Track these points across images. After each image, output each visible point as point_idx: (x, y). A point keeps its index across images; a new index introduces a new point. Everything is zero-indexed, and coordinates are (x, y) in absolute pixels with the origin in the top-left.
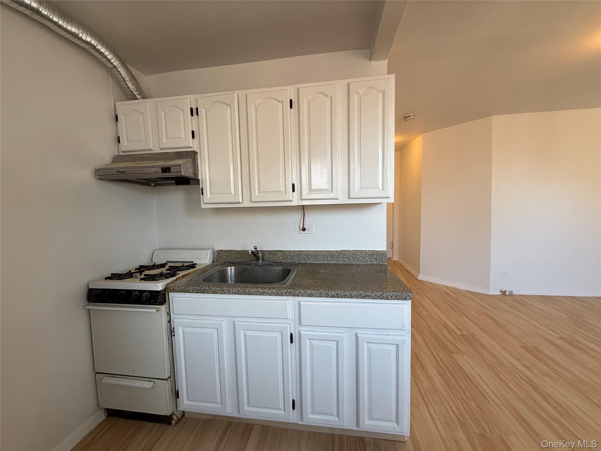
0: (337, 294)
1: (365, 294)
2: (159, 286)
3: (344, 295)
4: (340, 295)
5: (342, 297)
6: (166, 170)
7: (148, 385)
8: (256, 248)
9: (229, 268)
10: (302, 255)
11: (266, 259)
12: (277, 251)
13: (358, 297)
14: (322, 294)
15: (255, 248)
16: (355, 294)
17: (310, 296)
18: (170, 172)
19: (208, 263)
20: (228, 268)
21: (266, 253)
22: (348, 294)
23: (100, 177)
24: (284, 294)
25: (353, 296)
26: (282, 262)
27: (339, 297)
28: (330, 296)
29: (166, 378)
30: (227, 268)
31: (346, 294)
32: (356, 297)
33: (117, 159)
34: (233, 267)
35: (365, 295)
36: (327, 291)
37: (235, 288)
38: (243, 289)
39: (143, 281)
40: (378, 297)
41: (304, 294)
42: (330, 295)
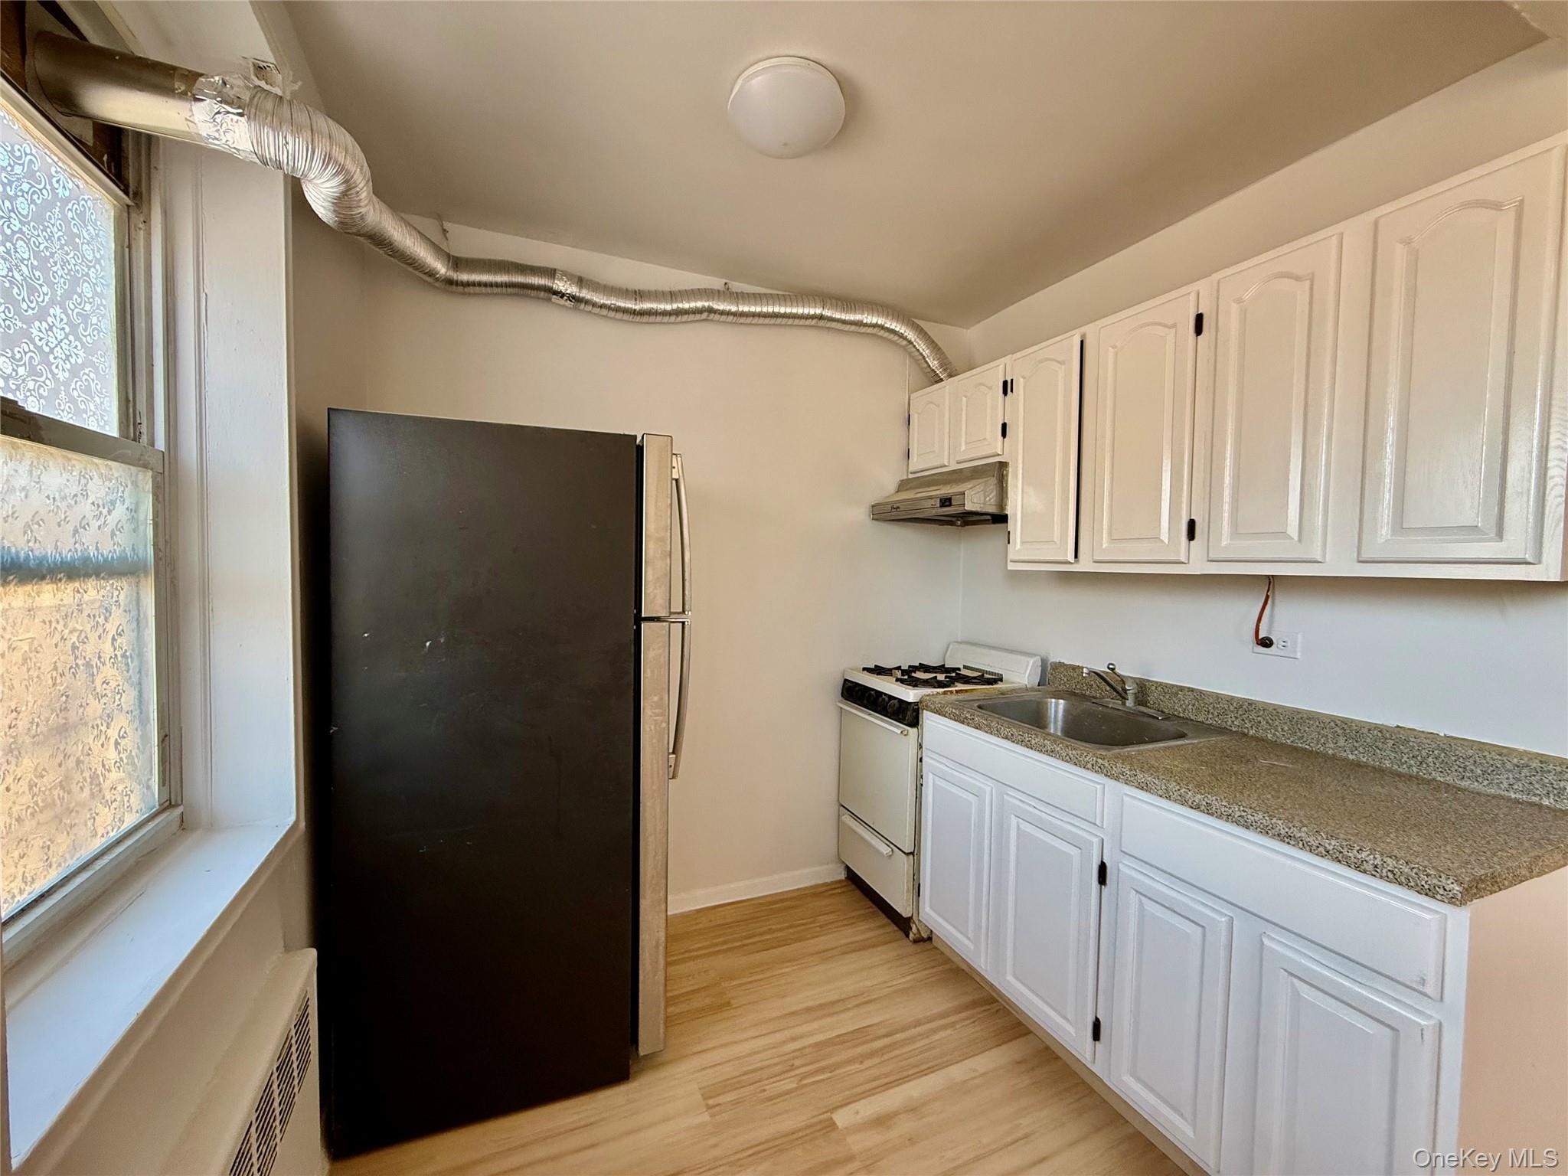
0: (1207, 803)
1: (1287, 830)
2: (910, 695)
3: (1225, 814)
4: (1214, 809)
5: (1220, 817)
6: (946, 502)
7: (885, 850)
8: (1111, 666)
9: (1053, 700)
10: (1253, 715)
11: (1151, 702)
12: (1182, 689)
13: (1265, 831)
14: (1171, 793)
15: (1109, 668)
16: (1257, 819)
17: (1142, 789)
18: (950, 505)
19: (1027, 683)
20: (1051, 702)
21: (1154, 688)
22: (1238, 814)
23: (875, 517)
24: (1089, 766)
25: (1252, 825)
26: (1192, 720)
27: (1212, 814)
28: (1190, 804)
29: (907, 852)
30: (1049, 700)
31: (1230, 811)
32: (1259, 829)
33: (903, 485)
34: (1061, 701)
35: (1287, 832)
36: (1184, 790)
37: (1009, 728)
38: (1021, 733)
39: (899, 683)
40: (1328, 852)
41: (1129, 779)
42: (1190, 801)
